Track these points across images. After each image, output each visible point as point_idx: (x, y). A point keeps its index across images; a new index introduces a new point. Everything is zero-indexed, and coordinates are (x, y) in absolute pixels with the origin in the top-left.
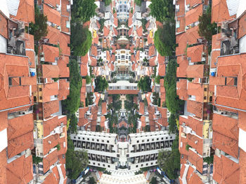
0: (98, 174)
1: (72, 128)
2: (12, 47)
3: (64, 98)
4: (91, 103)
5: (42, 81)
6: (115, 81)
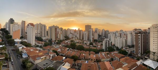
0: (112, 44)
1: (102, 51)
2: (79, 68)
3: (95, 53)
4: (96, 46)
5: (89, 59)
6: (91, 41)
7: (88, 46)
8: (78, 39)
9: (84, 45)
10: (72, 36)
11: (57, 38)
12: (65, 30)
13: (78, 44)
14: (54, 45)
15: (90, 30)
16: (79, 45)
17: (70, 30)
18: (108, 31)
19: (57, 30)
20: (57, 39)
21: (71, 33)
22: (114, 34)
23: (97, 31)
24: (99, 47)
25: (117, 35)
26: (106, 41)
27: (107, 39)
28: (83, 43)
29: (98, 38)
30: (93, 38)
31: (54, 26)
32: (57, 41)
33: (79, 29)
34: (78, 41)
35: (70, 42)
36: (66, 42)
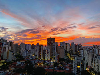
7: (51, 68)
8: (37, 58)
9: (46, 68)
10: (28, 54)
12: (17, 44)
13: (37, 66)
15: (53, 44)
16: (38, 68)
18: (80, 46)
19: (3, 45)
21: (27, 50)
22: (91, 51)
23: (63, 46)
24: (68, 69)
25: (97, 53)
26: (78, 61)
27: (79, 58)
28: (44, 63)
30: (58, 56)
34: (36, 62)
35: (25, 64)
36: (17, 64)
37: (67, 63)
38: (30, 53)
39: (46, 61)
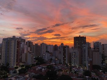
7: (80, 77)
8: (61, 63)
9: (73, 76)
10: (50, 57)
11: (21, 61)
13: (61, 73)
14: (12, 76)
15: (83, 45)
16: (63, 75)
17: (47, 46)
20: (21, 64)
23: (98, 49)
28: (71, 70)
29: (102, 63)
30: (91, 62)
31: (14, 37)
32: (20, 68)
33: (62, 44)
34: (60, 67)
35: (46, 69)
36: (37, 69)
37: (104, 73)
38: (52, 56)
39: (73, 67)
